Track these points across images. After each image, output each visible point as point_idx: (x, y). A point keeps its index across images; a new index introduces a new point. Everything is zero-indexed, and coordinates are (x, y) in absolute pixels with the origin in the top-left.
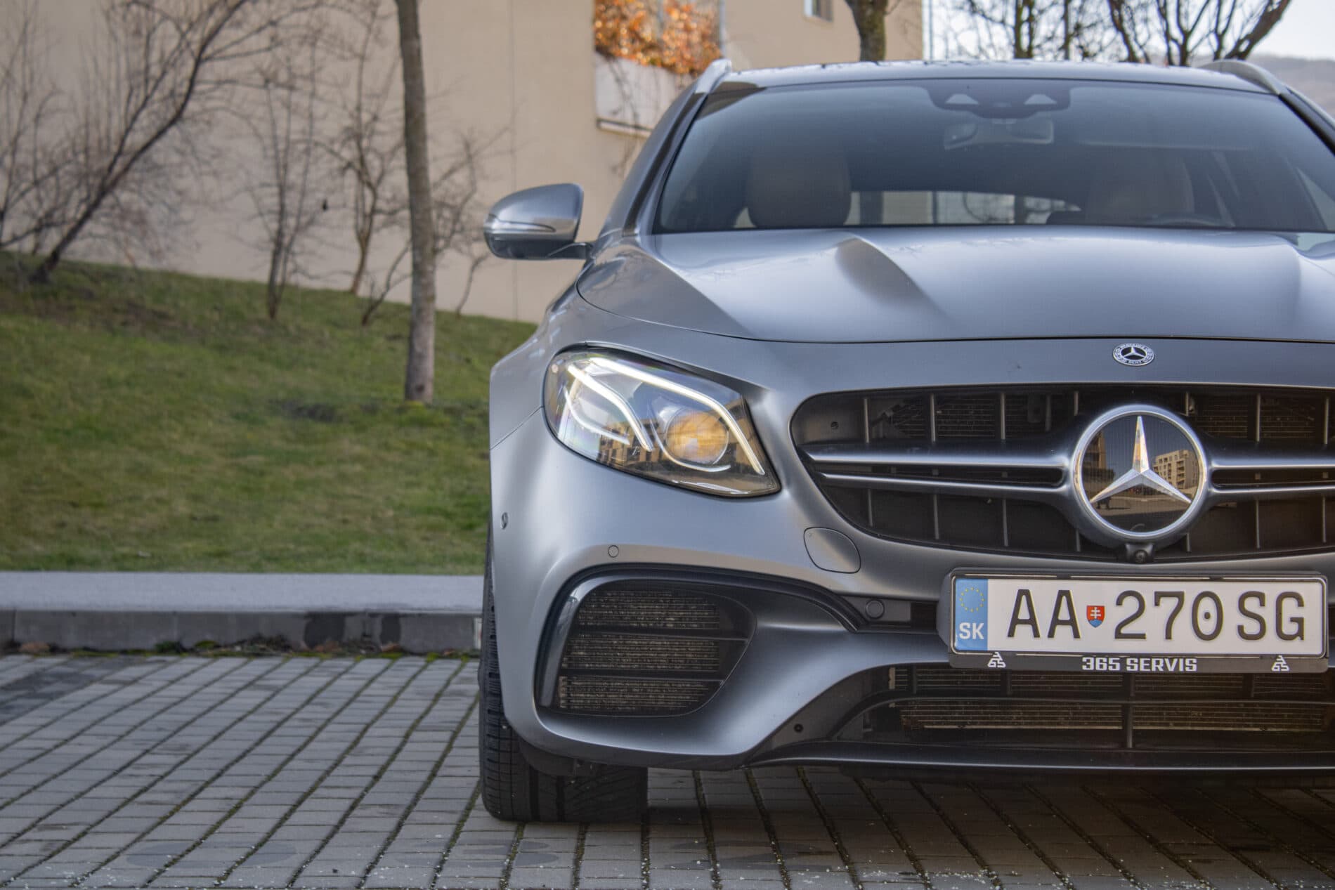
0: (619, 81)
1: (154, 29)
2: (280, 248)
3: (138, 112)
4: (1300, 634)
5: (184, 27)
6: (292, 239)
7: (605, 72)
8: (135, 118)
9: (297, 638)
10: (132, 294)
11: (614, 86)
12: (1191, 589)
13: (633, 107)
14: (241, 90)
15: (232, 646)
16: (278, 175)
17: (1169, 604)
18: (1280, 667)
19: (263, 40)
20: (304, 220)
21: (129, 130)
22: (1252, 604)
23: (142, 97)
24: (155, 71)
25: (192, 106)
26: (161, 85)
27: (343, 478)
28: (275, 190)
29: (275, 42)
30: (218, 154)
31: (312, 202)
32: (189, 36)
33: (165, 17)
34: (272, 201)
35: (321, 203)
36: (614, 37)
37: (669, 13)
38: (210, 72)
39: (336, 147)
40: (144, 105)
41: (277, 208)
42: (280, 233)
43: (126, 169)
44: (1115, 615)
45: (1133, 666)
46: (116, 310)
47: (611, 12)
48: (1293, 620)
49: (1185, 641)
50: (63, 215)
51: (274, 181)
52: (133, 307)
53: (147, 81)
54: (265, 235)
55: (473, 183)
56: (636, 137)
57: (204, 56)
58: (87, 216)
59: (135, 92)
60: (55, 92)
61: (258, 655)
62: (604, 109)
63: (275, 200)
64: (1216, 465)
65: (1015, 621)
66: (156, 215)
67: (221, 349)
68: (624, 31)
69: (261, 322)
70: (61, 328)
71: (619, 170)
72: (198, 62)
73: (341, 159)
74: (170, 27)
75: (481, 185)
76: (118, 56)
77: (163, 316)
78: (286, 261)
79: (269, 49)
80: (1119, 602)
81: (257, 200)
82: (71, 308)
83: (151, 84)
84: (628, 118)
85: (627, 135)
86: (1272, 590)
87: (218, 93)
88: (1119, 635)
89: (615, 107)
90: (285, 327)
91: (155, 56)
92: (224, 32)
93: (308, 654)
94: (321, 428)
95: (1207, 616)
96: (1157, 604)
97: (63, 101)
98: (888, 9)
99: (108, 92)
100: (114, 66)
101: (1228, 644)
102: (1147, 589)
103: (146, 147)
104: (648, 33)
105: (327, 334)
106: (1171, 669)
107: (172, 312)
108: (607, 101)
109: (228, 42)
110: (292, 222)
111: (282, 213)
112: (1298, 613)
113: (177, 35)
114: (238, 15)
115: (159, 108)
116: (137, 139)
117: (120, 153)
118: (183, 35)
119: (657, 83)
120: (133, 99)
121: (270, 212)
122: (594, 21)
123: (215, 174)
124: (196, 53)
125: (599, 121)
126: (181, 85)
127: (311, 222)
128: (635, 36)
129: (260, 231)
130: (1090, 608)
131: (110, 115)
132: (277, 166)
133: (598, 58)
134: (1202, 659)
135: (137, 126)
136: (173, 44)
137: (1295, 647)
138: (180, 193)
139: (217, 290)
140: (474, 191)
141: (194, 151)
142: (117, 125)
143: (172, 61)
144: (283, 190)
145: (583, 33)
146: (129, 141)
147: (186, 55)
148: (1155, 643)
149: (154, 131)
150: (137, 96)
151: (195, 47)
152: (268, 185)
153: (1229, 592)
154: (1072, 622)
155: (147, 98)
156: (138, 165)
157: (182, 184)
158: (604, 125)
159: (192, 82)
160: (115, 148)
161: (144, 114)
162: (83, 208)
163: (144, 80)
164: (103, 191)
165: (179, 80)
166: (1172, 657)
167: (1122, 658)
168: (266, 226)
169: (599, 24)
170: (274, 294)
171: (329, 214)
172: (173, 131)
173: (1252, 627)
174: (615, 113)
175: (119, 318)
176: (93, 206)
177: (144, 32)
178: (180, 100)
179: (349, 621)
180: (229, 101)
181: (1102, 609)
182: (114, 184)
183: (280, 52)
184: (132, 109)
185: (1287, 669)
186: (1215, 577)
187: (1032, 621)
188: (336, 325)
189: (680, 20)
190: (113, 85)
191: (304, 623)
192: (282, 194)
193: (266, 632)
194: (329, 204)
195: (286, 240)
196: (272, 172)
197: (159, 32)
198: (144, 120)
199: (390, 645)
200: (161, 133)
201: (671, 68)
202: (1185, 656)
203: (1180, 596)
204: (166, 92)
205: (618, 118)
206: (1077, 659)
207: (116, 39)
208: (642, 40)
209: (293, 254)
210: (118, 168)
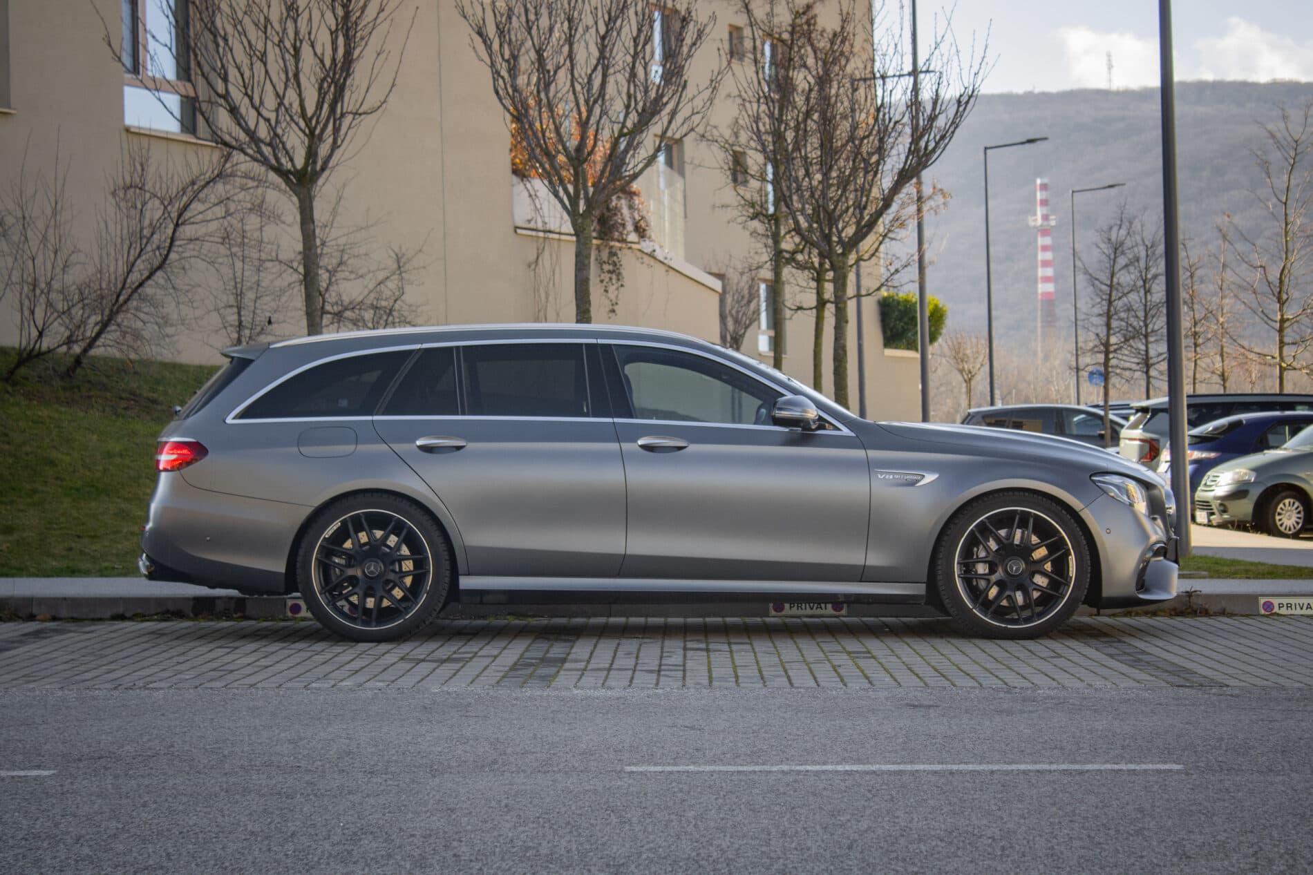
0: (532, 196)
1: (146, 204)
3: (136, 260)
5: (166, 203)
7: (519, 188)
8: (133, 265)
9: (188, 610)
10: (135, 385)
11: (528, 200)
13: (541, 217)
14: (206, 245)
15: (152, 615)
16: (236, 301)
19: (219, 211)
20: (255, 331)
21: (129, 272)
23: (138, 250)
24: (146, 232)
25: (173, 256)
26: (151, 241)
28: (235, 310)
29: (228, 214)
30: (193, 287)
31: (261, 319)
32: (169, 208)
33: (154, 196)
34: (232, 318)
35: (268, 320)
36: (530, 160)
38: (187, 231)
40: (139, 256)
41: (237, 323)
42: (239, 340)
43: (128, 299)
46: (121, 398)
50: (83, 335)
51: (233, 303)
52: (135, 396)
53: (141, 239)
54: (228, 342)
55: (402, 288)
56: (545, 238)
57: (180, 221)
58: (99, 334)
59: (134, 245)
60: (76, 251)
61: (165, 620)
62: (520, 219)
63: (236, 317)
66: (150, 331)
70: (80, 414)
71: (532, 266)
72: (177, 225)
74: (157, 203)
75: (407, 288)
76: (121, 220)
77: (154, 401)
79: (225, 217)
81: (223, 317)
82: (90, 397)
83: (144, 241)
84: (540, 226)
85: (539, 237)
87: (189, 247)
89: (528, 217)
91: (146, 223)
92: (193, 206)
93: (192, 619)
97: (82, 257)
99: (115, 245)
100: (119, 228)
103: (141, 285)
107: (161, 398)
108: (522, 212)
109: (196, 212)
110: (247, 332)
111: (240, 327)
113: (162, 207)
114: (201, 195)
115: (150, 258)
116: (135, 277)
117: (123, 288)
118: (166, 207)
120: (132, 251)
121: (231, 326)
122: (511, 151)
123: (191, 302)
124: (175, 221)
125: (516, 228)
126: (165, 242)
127: (262, 332)
129: (225, 339)
131: (116, 260)
132: (236, 294)
133: (515, 179)
135: (135, 269)
136: (158, 214)
138: (164, 317)
139: (201, 375)
140: (403, 294)
141: (174, 287)
142: (122, 268)
143: (158, 224)
144: (240, 308)
145: (502, 160)
146: (129, 280)
147: (169, 220)
149: (147, 274)
150: (135, 248)
151: (174, 215)
152: (231, 306)
155: (141, 250)
156: (136, 296)
157: (165, 310)
158: (519, 231)
159: (173, 240)
160: (119, 285)
161: (139, 261)
162: (98, 328)
163: (139, 240)
164: (112, 315)
165: (163, 238)
168: (229, 336)
169: (516, 153)
171: (274, 326)
172: (160, 274)
174: (529, 221)
175: (123, 404)
176: (105, 325)
177: (139, 206)
178: (165, 251)
180: (199, 252)
182: (119, 310)
183: (233, 220)
184: (132, 258)
190: (118, 240)
191: (191, 603)
192: (239, 313)
193: (171, 608)
194: (273, 320)
196: (232, 298)
197: (149, 205)
198: (140, 265)
199: (239, 615)
200: (151, 274)
204: (154, 246)
205: (532, 225)
207: (120, 209)
210: (122, 298)
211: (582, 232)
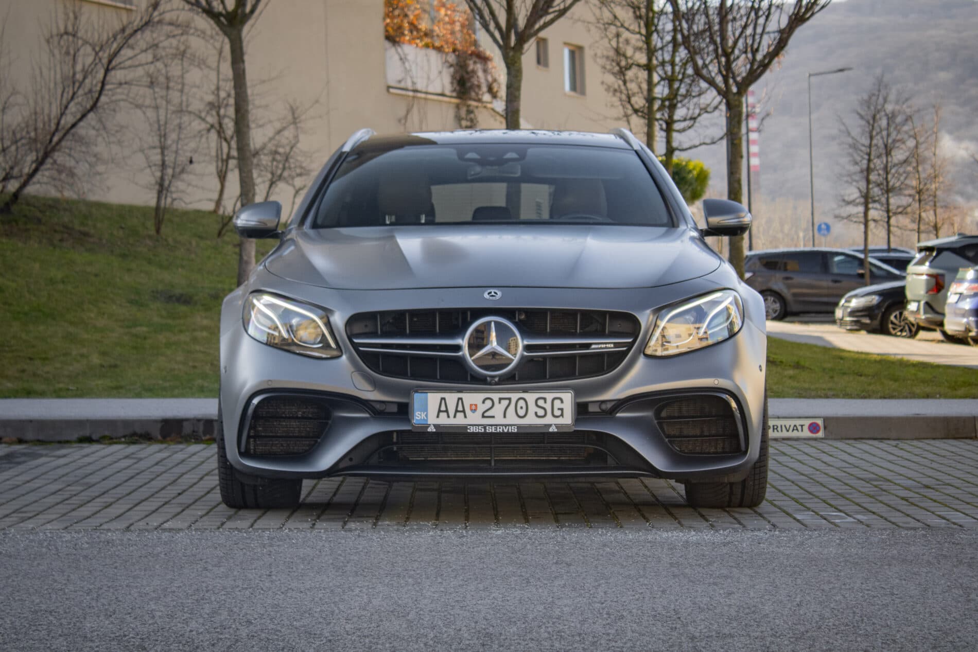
0: (403, 60)
1: (78, 50)
2: (162, 188)
3: (68, 103)
4: (562, 415)
5: (97, 49)
6: (170, 182)
7: (392, 53)
8: (66, 107)
9: (156, 433)
10: (66, 219)
11: (399, 63)
12: (514, 396)
13: (411, 78)
14: (134, 89)
15: (120, 438)
16: (160, 142)
17: (506, 402)
18: (553, 429)
19: (148, 57)
20: (178, 170)
21: (62, 114)
22: (541, 403)
23: (71, 93)
24: (79, 77)
25: (103, 99)
26: (83, 85)
27: (195, 340)
28: (159, 151)
29: (156, 59)
30: (121, 128)
31: (183, 159)
32: (101, 54)
33: (86, 42)
34: (156, 158)
35: (189, 159)
36: (400, 28)
37: (438, 11)
38: (117, 75)
39: (203, 115)
40: (72, 98)
41: (160, 163)
42: (162, 179)
43: (60, 140)
44: (481, 408)
45: (489, 430)
46: (55, 231)
47: (397, 12)
48: (559, 409)
49: (512, 419)
50: (21, 171)
51: (157, 144)
52: (68, 229)
53: (74, 83)
54: (152, 180)
55: (296, 137)
56: (414, 97)
57: (110, 67)
58: (36, 171)
59: (67, 90)
60: (14, 92)
61: (134, 443)
62: (392, 80)
63: (159, 157)
64: (526, 343)
65: (440, 411)
66: (82, 169)
67: (124, 256)
68: (406, 25)
69: (150, 237)
70: (20, 245)
71: (403, 121)
72: (107, 71)
73: (207, 122)
74: (89, 49)
75: (302, 137)
76: (55, 66)
77: (86, 234)
78: (166, 198)
79: (152, 63)
80: (483, 402)
81: (147, 158)
82: (27, 230)
83: (77, 85)
84: (409, 85)
85: (408, 96)
86: (549, 396)
87: (119, 90)
88: (483, 416)
89: (399, 78)
90: (166, 240)
91: (79, 67)
92: (123, 52)
93: (162, 442)
94: (183, 308)
95: (522, 408)
96: (500, 403)
97: (20, 99)
98: (524, 51)
99: (49, 89)
100: (52, 73)
101: (531, 420)
102: (495, 396)
103: (74, 125)
104: (424, 25)
105: (194, 243)
106: (506, 431)
107: (92, 231)
108: (394, 73)
109: (125, 58)
110: (169, 171)
111: (163, 165)
112: (561, 406)
113: (94, 53)
114: (131, 41)
115: (82, 101)
116: (68, 120)
117: (57, 130)
118: (97, 54)
119: (428, 61)
120: (65, 95)
121: (155, 165)
122: (384, 19)
123: (120, 142)
124: (106, 66)
125: (389, 87)
126: (96, 85)
127: (183, 171)
128: (414, 27)
129: (149, 177)
130: (471, 405)
131: (50, 104)
132: (160, 136)
133: (388, 44)
134: (519, 427)
135: (68, 112)
136: (90, 60)
137: (560, 421)
138: (95, 156)
139: (124, 213)
140: (298, 142)
141: (105, 128)
142: (55, 111)
143: (90, 69)
144: (163, 148)
145: (377, 27)
146: (63, 122)
147: (99, 66)
148: (499, 420)
149: (79, 116)
150: (68, 92)
151: (105, 61)
152: (154, 148)
153: (531, 397)
154: (464, 411)
155: (74, 94)
156: (69, 137)
157: (96, 149)
158: (392, 90)
159: (103, 84)
160: (53, 127)
161: (72, 104)
162: (34, 166)
163: (73, 82)
164: (46, 155)
165: (94, 82)
166: (506, 426)
167: (485, 426)
168: (153, 175)
169: (388, 21)
170: (159, 215)
171: (195, 166)
172: (91, 115)
173: (541, 412)
174: (400, 82)
175: (58, 236)
176: (40, 163)
177: (72, 52)
178: (96, 95)
179: (185, 424)
180: (128, 95)
181: (476, 405)
182: (53, 149)
183: (159, 65)
184: (64, 101)
185: (556, 430)
186: (525, 391)
187: (447, 411)
188: (201, 238)
189: (446, 15)
190: (52, 85)
191: (159, 425)
192: (163, 154)
193: (139, 430)
194: (194, 160)
195: (166, 183)
196: (156, 139)
197: (82, 52)
198: (72, 107)
199: (208, 437)
200: (84, 116)
201: (439, 49)
202: (511, 425)
203: (510, 399)
204: (86, 90)
205: (402, 85)
206: (465, 427)
207: (53, 55)
208: (418, 30)
209: (171, 192)
210: (55, 139)
211: (513, 65)
